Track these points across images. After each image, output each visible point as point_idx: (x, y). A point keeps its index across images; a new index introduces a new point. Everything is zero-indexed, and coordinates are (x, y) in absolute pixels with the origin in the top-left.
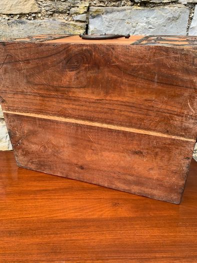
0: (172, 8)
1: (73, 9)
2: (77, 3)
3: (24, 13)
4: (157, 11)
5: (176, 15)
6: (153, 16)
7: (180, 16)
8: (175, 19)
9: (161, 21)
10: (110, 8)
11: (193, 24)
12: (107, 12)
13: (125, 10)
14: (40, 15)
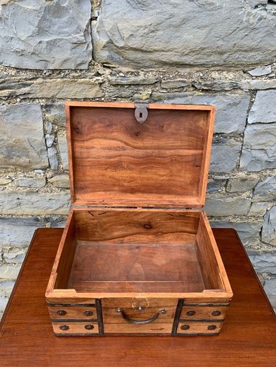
0: (233, 95)
1: (136, 95)
2: (140, 90)
3: (88, 97)
4: (219, 97)
5: (237, 102)
6: (214, 101)
7: (240, 101)
8: (235, 104)
9: (221, 106)
10: (172, 94)
11: (253, 109)
12: (169, 98)
13: (187, 96)
14: (103, 99)
